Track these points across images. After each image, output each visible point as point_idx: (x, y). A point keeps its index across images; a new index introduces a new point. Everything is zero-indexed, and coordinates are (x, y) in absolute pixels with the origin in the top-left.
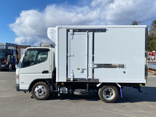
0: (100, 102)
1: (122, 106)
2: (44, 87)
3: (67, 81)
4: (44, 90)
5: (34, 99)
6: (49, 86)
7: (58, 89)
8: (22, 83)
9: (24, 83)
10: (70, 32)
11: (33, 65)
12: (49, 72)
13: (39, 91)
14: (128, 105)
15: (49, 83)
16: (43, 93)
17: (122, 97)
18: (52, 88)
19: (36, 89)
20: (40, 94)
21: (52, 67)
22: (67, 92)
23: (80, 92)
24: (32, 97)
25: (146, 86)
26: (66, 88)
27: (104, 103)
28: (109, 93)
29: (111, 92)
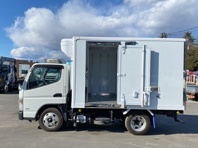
0: (127, 134)
1: (155, 139)
2: (55, 115)
3: (86, 108)
4: (56, 119)
5: (42, 130)
6: (63, 113)
7: (74, 117)
8: (27, 109)
9: (29, 109)
10: (121, 44)
11: (42, 86)
12: (62, 95)
13: (49, 119)
14: (162, 137)
15: (62, 110)
16: (54, 122)
17: (155, 127)
18: (66, 116)
19: (45, 117)
20: (51, 124)
21: (66, 89)
22: (85, 121)
23: (102, 122)
24: (39, 128)
25: (184, 113)
26: (84, 116)
27: (133, 135)
28: (138, 123)
29: (140, 121)
